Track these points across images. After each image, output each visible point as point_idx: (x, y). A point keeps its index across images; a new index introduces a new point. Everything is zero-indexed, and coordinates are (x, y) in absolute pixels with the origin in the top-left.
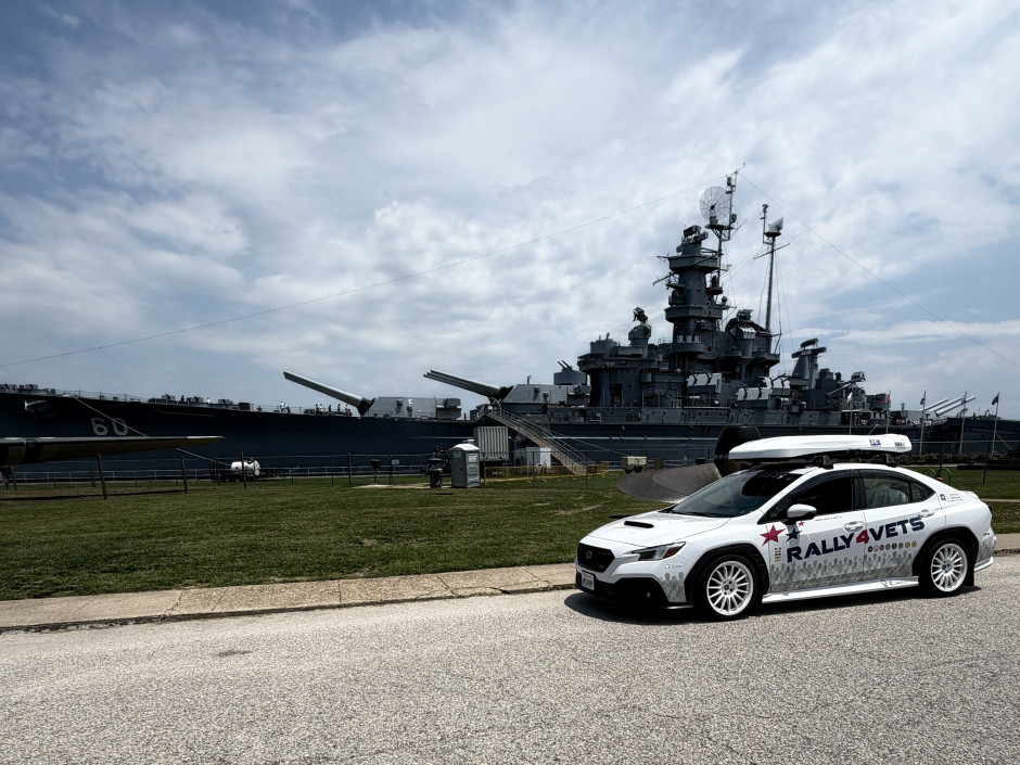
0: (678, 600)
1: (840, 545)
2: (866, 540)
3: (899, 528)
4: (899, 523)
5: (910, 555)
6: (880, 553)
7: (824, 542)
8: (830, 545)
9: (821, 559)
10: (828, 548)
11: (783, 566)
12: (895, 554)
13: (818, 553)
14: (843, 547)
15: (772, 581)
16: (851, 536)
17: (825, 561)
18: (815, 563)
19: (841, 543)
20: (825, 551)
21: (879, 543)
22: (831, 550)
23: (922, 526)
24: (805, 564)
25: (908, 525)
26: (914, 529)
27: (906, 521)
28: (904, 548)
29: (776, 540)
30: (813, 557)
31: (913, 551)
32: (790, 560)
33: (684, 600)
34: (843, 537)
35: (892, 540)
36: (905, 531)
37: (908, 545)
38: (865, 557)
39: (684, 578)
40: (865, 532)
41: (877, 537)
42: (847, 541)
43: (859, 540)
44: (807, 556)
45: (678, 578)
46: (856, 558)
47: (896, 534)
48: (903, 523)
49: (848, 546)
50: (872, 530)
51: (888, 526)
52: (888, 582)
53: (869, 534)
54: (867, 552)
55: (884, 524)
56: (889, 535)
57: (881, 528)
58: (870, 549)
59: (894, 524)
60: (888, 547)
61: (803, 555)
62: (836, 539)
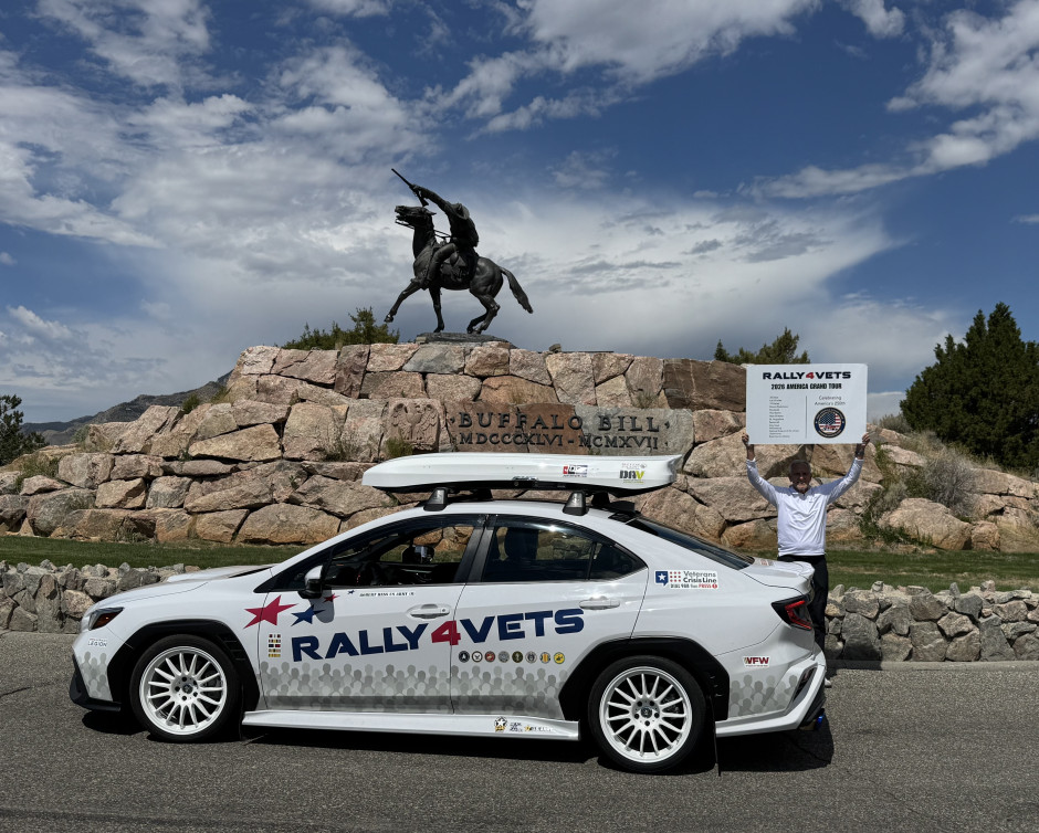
1: (395, 642)
2: (454, 639)
3: (528, 626)
4: (529, 616)
5: (552, 678)
6: (485, 666)
7: (363, 635)
8: (376, 639)
9: (361, 662)
10: (371, 645)
11: (285, 666)
12: (520, 671)
13: (353, 652)
14: (402, 647)
15: (266, 690)
16: (421, 628)
17: (369, 668)
18: (348, 668)
19: (398, 638)
20: (366, 650)
21: (483, 647)
22: (378, 650)
23: (579, 625)
24: (327, 668)
25: (550, 623)
26: (559, 631)
27: (549, 614)
28: (539, 663)
29: (274, 620)
30: (342, 658)
31: (562, 671)
32: (297, 658)
33: (108, 696)
34: (403, 630)
35: (511, 646)
36: (540, 631)
37: (546, 658)
38: (454, 670)
39: (108, 660)
40: (451, 625)
41: (479, 637)
42: (413, 638)
43: (437, 637)
44: (331, 654)
45: (99, 662)
46: (433, 668)
47: (522, 635)
48: (539, 617)
49: (414, 646)
50: (467, 624)
51: (502, 620)
52: (512, 720)
53: (461, 629)
54: (456, 662)
55: (496, 614)
56: (504, 636)
57: (488, 622)
58: (464, 656)
59: (519, 617)
60: (504, 657)
61: (322, 650)
62: (387, 632)
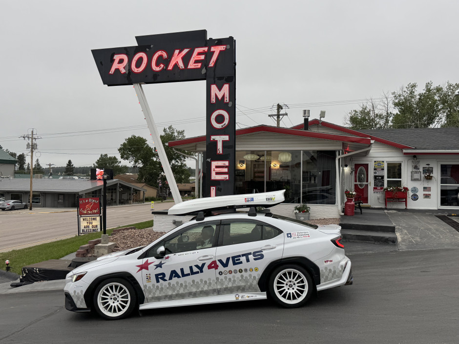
0: (82, 307)
1: (194, 271)
2: (216, 267)
3: (243, 259)
4: (243, 255)
5: (255, 277)
6: (229, 276)
7: (182, 270)
8: (187, 271)
9: (182, 280)
10: (185, 273)
11: (153, 285)
12: (242, 276)
13: (179, 277)
14: (197, 273)
15: (147, 295)
16: (203, 265)
17: (185, 282)
18: (177, 283)
19: (195, 269)
20: (184, 275)
21: (227, 269)
22: (188, 275)
23: (262, 257)
24: (169, 284)
25: (251, 257)
26: (255, 259)
27: (250, 254)
28: (249, 272)
29: (147, 269)
30: (175, 279)
31: (258, 274)
32: (158, 281)
33: (85, 307)
34: (197, 266)
35: (238, 267)
36: (248, 260)
37: (251, 270)
38: (217, 279)
39: (84, 293)
40: (214, 262)
41: (225, 265)
42: (201, 269)
43: (210, 267)
44: (171, 278)
45: (80, 294)
46: (209, 279)
47: (241, 263)
48: (246, 255)
49: (202, 271)
50: (220, 261)
51: (233, 258)
52: (241, 295)
53: (218, 263)
54: (218, 275)
55: (231, 256)
56: (234, 264)
57: (228, 259)
58: (221, 273)
59: (239, 256)
60: (235, 272)
61: (167, 278)
62: (191, 268)
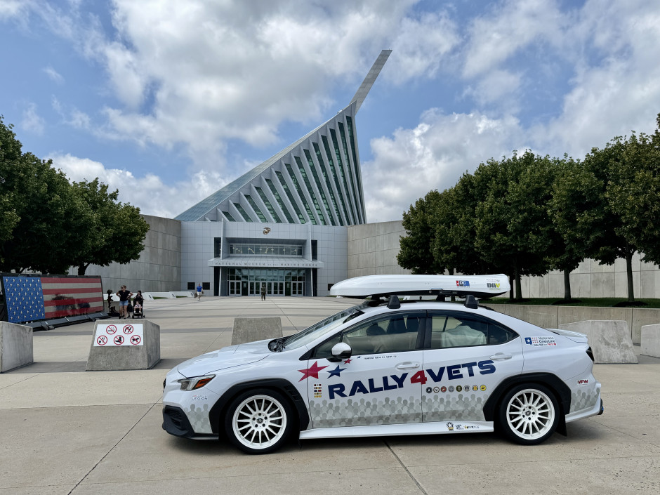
0: (203, 431)
1: (390, 384)
2: (423, 381)
3: (464, 371)
4: (464, 366)
5: (479, 399)
6: (441, 395)
7: (371, 381)
8: (379, 383)
9: (370, 397)
10: (375, 387)
11: (325, 402)
12: (460, 397)
13: (365, 391)
14: (394, 387)
15: (313, 417)
16: (405, 376)
17: (375, 400)
18: (362, 401)
19: (392, 382)
20: (373, 389)
21: (439, 384)
22: (380, 389)
23: (493, 370)
24: (350, 402)
25: (476, 369)
26: (482, 373)
27: (474, 364)
28: (471, 391)
29: (316, 376)
30: (359, 395)
31: (484, 396)
32: (332, 397)
33: (210, 431)
34: (394, 377)
35: (455, 383)
36: (471, 374)
37: (475, 388)
38: (423, 398)
39: (209, 410)
40: (421, 373)
41: (437, 378)
42: (400, 381)
43: (414, 380)
44: (352, 393)
45: (203, 410)
46: (412, 398)
47: (461, 376)
48: (470, 366)
49: (401, 386)
50: (430, 372)
51: (450, 368)
52: (455, 423)
53: (427, 375)
54: (425, 393)
55: (446, 365)
56: (451, 377)
57: (442, 370)
58: (429, 390)
59: (459, 366)
60: (451, 389)
61: (347, 391)
62: (385, 379)
